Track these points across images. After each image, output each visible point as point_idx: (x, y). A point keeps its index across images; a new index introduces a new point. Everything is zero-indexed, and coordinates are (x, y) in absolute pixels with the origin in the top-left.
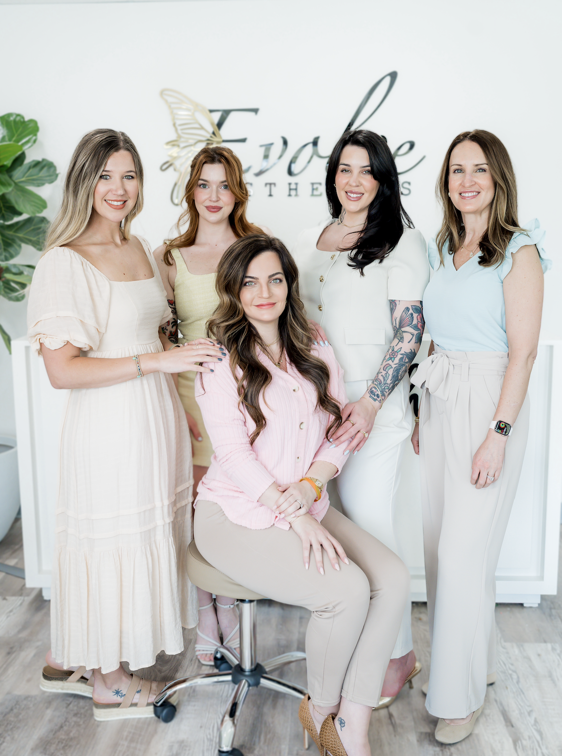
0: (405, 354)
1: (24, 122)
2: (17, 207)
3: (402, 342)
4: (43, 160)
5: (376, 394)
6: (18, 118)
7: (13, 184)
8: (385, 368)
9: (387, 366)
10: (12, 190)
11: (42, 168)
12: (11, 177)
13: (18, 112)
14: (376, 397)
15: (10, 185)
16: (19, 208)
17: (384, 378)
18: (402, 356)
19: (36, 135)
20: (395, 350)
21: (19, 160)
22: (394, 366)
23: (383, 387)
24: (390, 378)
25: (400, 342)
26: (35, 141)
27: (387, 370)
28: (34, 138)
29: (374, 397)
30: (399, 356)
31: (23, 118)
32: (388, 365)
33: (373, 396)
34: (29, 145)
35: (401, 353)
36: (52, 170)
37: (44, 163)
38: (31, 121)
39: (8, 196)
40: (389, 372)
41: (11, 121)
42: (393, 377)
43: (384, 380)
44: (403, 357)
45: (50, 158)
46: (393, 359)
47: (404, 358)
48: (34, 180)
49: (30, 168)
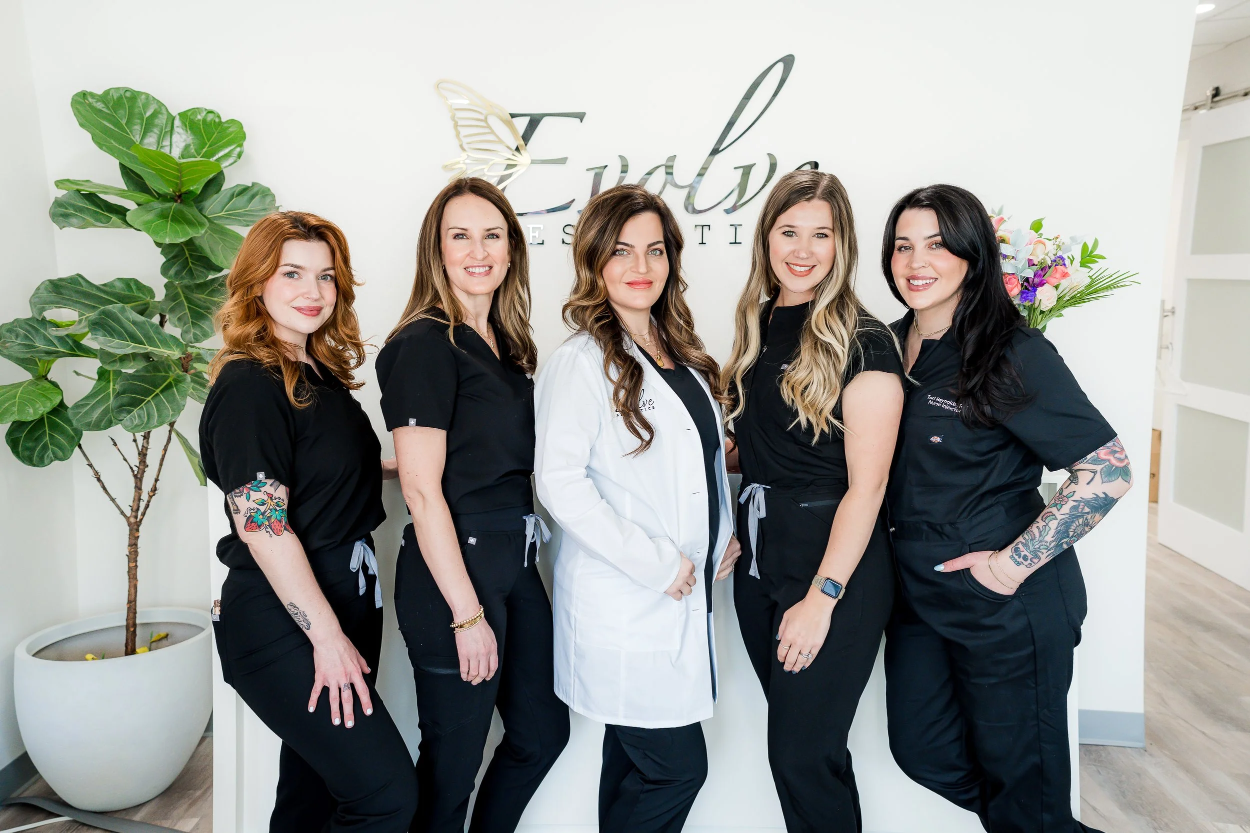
0: (1081, 502)
1: (220, 122)
2: (213, 259)
3: (1076, 483)
4: (254, 184)
5: (1023, 554)
6: (210, 117)
7: (208, 224)
8: (1044, 518)
9: (1048, 514)
10: (206, 232)
11: (253, 197)
12: (201, 211)
13: (209, 107)
14: (1021, 560)
15: (201, 225)
16: (216, 260)
17: (1040, 532)
18: (1075, 504)
19: (241, 146)
20: (1065, 493)
21: (215, 183)
22: (1060, 517)
23: (1038, 546)
24: (1052, 533)
25: (1073, 484)
26: (239, 156)
27: (1047, 521)
28: (238, 149)
29: (1018, 559)
30: (1071, 503)
31: (219, 117)
32: (1050, 514)
33: (1016, 557)
34: (231, 160)
35: (1073, 498)
36: (268, 199)
37: (255, 190)
38: (233, 121)
39: (197, 242)
40: (1050, 524)
41: (199, 120)
42: (1058, 532)
43: (1040, 535)
44: (1079, 505)
45: (265, 182)
46: (1059, 507)
47: (1081, 507)
48: (239, 215)
49: (232, 197)
